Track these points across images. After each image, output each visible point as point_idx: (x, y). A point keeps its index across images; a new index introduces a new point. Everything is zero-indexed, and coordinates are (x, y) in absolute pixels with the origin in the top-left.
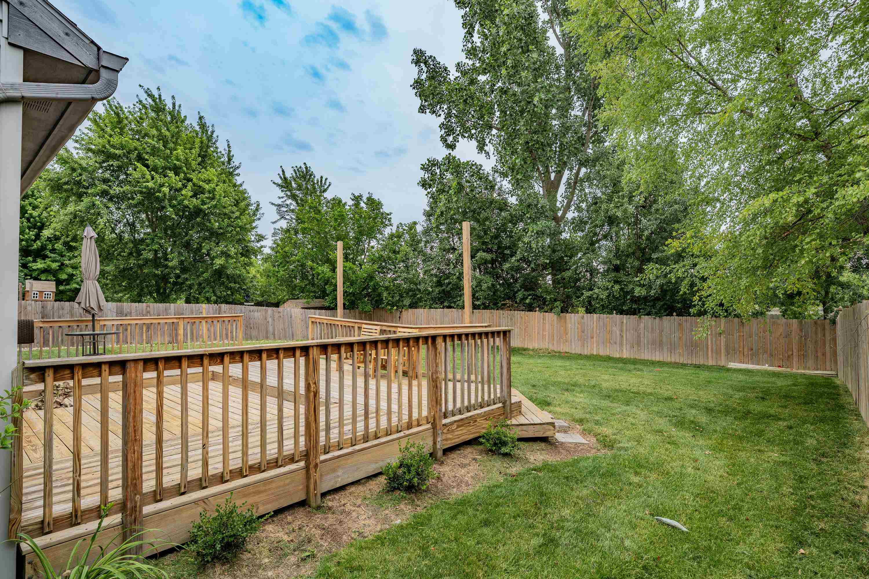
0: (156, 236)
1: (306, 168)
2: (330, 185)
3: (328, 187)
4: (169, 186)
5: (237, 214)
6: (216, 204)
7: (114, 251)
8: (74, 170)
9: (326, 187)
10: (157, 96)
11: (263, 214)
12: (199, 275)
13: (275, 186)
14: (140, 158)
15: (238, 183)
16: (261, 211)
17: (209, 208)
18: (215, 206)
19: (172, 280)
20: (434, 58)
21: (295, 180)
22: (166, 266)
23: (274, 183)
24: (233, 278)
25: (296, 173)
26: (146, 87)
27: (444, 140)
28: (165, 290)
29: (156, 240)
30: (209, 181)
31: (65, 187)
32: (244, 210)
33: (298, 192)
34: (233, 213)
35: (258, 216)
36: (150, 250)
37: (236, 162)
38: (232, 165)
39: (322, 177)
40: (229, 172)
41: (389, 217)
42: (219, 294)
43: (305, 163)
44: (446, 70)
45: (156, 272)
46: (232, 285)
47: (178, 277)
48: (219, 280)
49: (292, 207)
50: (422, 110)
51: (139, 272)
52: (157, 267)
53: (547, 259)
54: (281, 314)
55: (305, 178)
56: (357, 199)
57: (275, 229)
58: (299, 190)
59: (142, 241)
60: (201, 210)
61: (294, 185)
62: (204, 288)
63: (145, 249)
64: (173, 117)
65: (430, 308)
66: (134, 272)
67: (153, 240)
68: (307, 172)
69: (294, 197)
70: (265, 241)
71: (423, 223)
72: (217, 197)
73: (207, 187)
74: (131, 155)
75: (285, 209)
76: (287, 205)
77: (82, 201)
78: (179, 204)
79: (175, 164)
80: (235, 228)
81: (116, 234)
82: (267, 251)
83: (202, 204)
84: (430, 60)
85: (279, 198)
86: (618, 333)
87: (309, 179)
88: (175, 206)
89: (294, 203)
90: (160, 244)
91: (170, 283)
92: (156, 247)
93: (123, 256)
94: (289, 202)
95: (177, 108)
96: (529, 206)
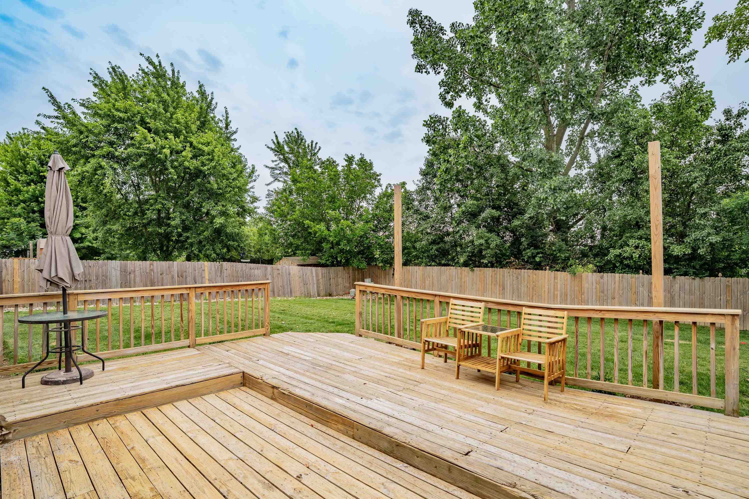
0: (159, 196)
1: (298, 133)
2: (319, 149)
3: (318, 151)
4: (170, 147)
5: (235, 175)
6: (215, 166)
7: (121, 211)
8: (81, 133)
9: (316, 151)
10: (157, 63)
11: (259, 175)
12: (200, 234)
13: (269, 150)
14: (143, 123)
15: (236, 147)
16: (256, 174)
17: (208, 169)
18: (214, 167)
19: (174, 238)
20: (430, 18)
21: (287, 144)
22: (169, 225)
23: (268, 147)
24: (232, 237)
25: (288, 138)
26: (147, 56)
27: (443, 97)
28: (168, 247)
29: (159, 200)
30: (208, 144)
31: (74, 149)
32: (241, 172)
33: (290, 155)
34: (231, 174)
35: (254, 178)
36: (154, 210)
37: (233, 126)
38: (230, 130)
39: (312, 142)
40: (227, 137)
41: (378, 177)
42: (218, 251)
43: (296, 129)
44: (442, 30)
45: (160, 231)
46: (231, 243)
47: (180, 235)
48: (219, 239)
49: (285, 170)
50: (419, 68)
51: (144, 230)
52: (160, 226)
53: (564, 216)
54: (280, 271)
55: (296, 142)
56: (350, 160)
57: (269, 190)
58: (291, 153)
59: (147, 201)
60: (201, 171)
61: (286, 149)
62: (204, 246)
63: (148, 209)
64: (173, 83)
65: (427, 265)
66: (139, 231)
67: (156, 200)
68: (298, 137)
69: (286, 160)
70: (258, 202)
71: (418, 183)
72: (216, 158)
73: (206, 149)
74: (135, 118)
75: (278, 172)
76: (281, 168)
77: (89, 162)
78: (180, 166)
79: (176, 127)
80: (234, 188)
81: (122, 194)
82: (261, 211)
83: (202, 166)
84: (426, 20)
85: (273, 161)
86: (646, 294)
87: (300, 144)
88: (177, 167)
89: (286, 166)
90: (163, 204)
91: (172, 240)
92: (159, 206)
93: (128, 216)
94: (282, 165)
95: (176, 75)
96: (540, 162)
